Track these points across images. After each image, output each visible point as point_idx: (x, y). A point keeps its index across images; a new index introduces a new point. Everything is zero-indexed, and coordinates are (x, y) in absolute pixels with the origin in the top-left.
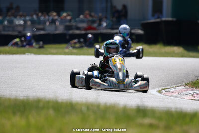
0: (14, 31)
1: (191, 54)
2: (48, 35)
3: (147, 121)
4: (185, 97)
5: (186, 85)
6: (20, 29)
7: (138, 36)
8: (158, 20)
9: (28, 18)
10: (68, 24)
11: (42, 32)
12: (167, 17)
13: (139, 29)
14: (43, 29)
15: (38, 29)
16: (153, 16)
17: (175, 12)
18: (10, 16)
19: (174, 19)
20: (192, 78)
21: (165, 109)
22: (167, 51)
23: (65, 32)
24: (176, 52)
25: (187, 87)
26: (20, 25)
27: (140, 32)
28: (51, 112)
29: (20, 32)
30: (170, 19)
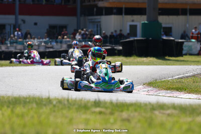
2: (55, 52)
3: (98, 109)
4: (142, 93)
5: (144, 84)
7: (119, 51)
8: (132, 39)
9: (41, 40)
11: (51, 50)
12: (140, 37)
13: (120, 46)
14: (52, 47)
15: (49, 48)
17: (144, 33)
18: (29, 38)
19: (144, 38)
20: (149, 80)
22: (139, 61)
23: (67, 49)
24: (145, 61)
25: (145, 86)
26: (36, 45)
28: (34, 105)
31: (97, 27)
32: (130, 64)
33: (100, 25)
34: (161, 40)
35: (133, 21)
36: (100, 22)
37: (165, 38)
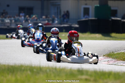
0: (4, 26)
1: (106, 38)
5: (104, 56)
6: (8, 25)
8: (87, 19)
9: (12, 18)
10: (35, 22)
12: (92, 17)
13: (77, 24)
16: (84, 16)
19: (96, 19)
20: (107, 52)
21: (93, 70)
22: (92, 36)
24: (97, 37)
25: (105, 57)
27: (77, 26)
29: (8, 27)
30: (94, 18)
31: (58, 9)
32: (86, 39)
33: (60, 7)
34: (110, 20)
35: (86, 4)
36: (59, 5)
37: (113, 18)
